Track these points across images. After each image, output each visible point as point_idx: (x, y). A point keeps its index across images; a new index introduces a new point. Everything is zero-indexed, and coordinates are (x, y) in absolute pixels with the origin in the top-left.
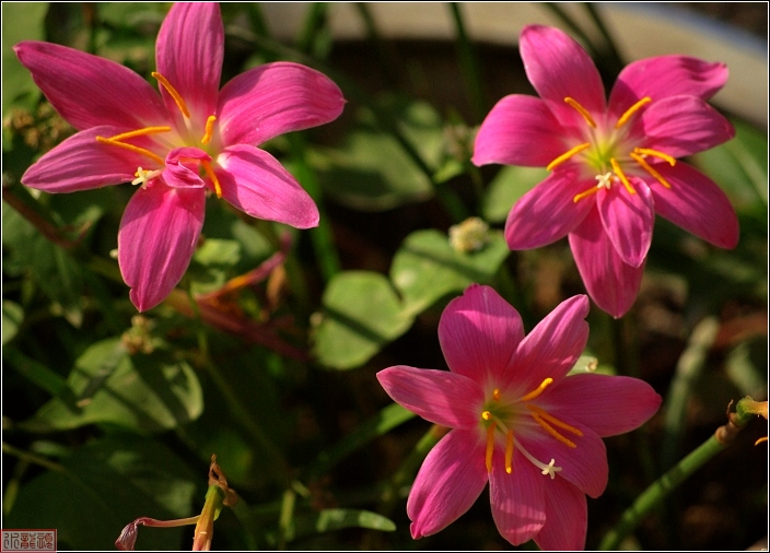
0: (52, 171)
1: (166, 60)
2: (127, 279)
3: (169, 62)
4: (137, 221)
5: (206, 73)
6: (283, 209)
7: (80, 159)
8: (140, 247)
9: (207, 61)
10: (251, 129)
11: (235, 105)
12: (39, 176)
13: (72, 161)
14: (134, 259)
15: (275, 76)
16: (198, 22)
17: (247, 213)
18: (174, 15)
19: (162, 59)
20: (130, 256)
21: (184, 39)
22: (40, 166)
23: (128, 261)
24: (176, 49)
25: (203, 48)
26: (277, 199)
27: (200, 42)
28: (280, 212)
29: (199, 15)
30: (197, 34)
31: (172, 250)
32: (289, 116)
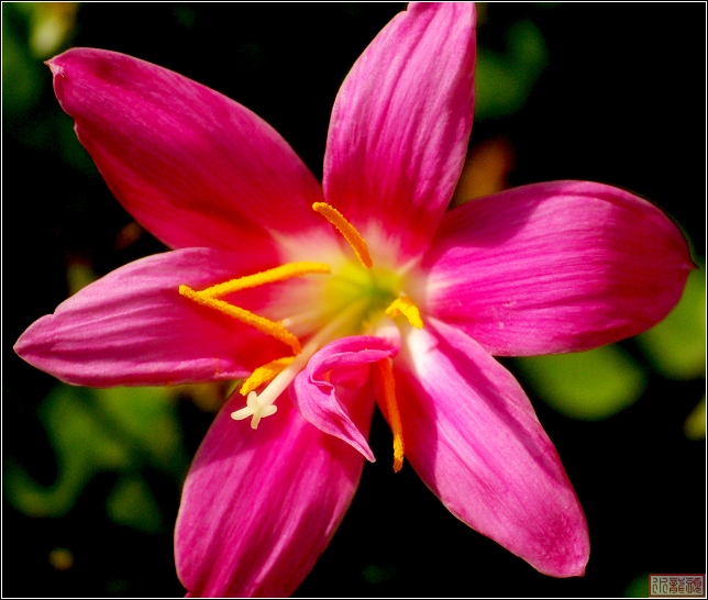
0: (80, 341)
1: (347, 145)
2: (184, 573)
3: (352, 149)
4: (227, 463)
5: (424, 187)
6: (521, 523)
7: (141, 322)
8: (223, 520)
9: (428, 167)
10: (490, 320)
11: (467, 260)
12: (52, 344)
13: (124, 325)
14: (206, 541)
15: (558, 220)
16: (427, 86)
17: (448, 505)
18: (383, 55)
19: (341, 139)
20: (200, 533)
21: (392, 114)
22: (58, 323)
23: (194, 542)
24: (372, 128)
25: (426, 141)
26: (511, 499)
27: (423, 128)
28: (512, 528)
29: (432, 70)
30: (420, 112)
31: (285, 537)
32: (570, 318)
